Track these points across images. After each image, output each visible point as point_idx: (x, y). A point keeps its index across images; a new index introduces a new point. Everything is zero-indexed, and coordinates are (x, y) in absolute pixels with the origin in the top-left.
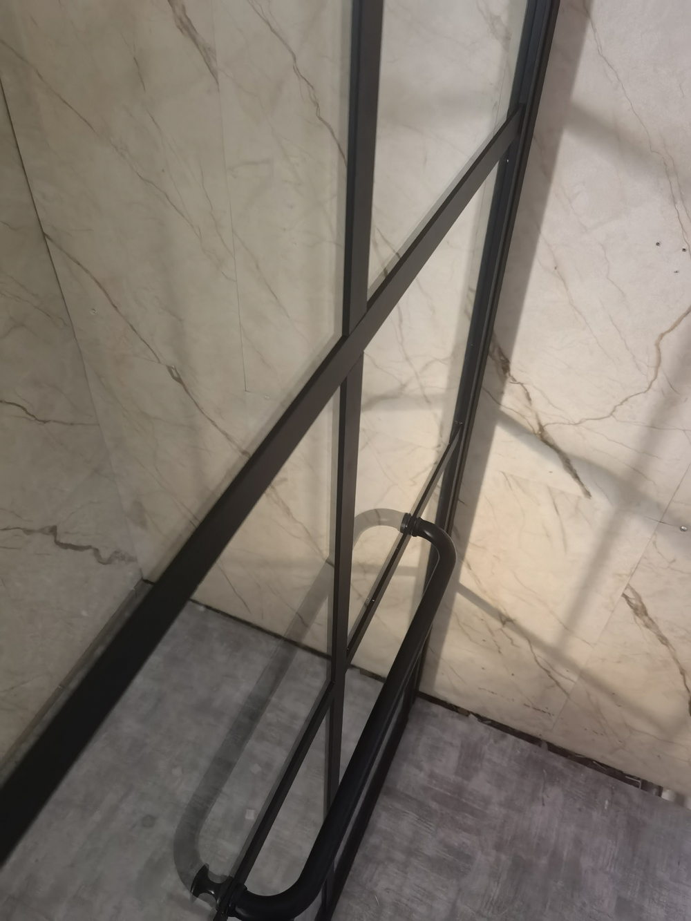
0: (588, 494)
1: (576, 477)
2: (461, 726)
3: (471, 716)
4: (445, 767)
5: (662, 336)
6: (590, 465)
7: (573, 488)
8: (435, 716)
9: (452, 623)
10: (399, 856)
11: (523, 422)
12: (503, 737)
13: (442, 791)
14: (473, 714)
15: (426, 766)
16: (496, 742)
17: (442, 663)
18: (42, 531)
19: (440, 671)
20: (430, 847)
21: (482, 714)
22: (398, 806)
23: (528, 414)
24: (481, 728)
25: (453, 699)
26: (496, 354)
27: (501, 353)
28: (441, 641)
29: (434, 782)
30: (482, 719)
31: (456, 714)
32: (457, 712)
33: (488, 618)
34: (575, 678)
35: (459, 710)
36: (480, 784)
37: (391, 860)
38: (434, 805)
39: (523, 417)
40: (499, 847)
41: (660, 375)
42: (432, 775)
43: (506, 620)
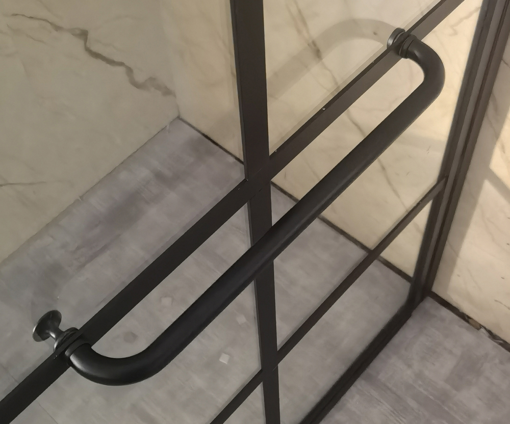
2: (468, 336)
3: (483, 330)
9: (476, 217)
13: (425, 393)
14: (485, 328)
15: (416, 365)
16: (501, 363)
17: (459, 262)
18: (72, 31)
19: (456, 271)
21: (494, 331)
22: (375, 393)
24: (490, 344)
25: (466, 308)
28: (462, 236)
29: (420, 382)
30: (492, 336)
31: (467, 324)
32: (468, 322)
35: (470, 320)
36: (469, 398)
38: (412, 403)
42: (419, 376)
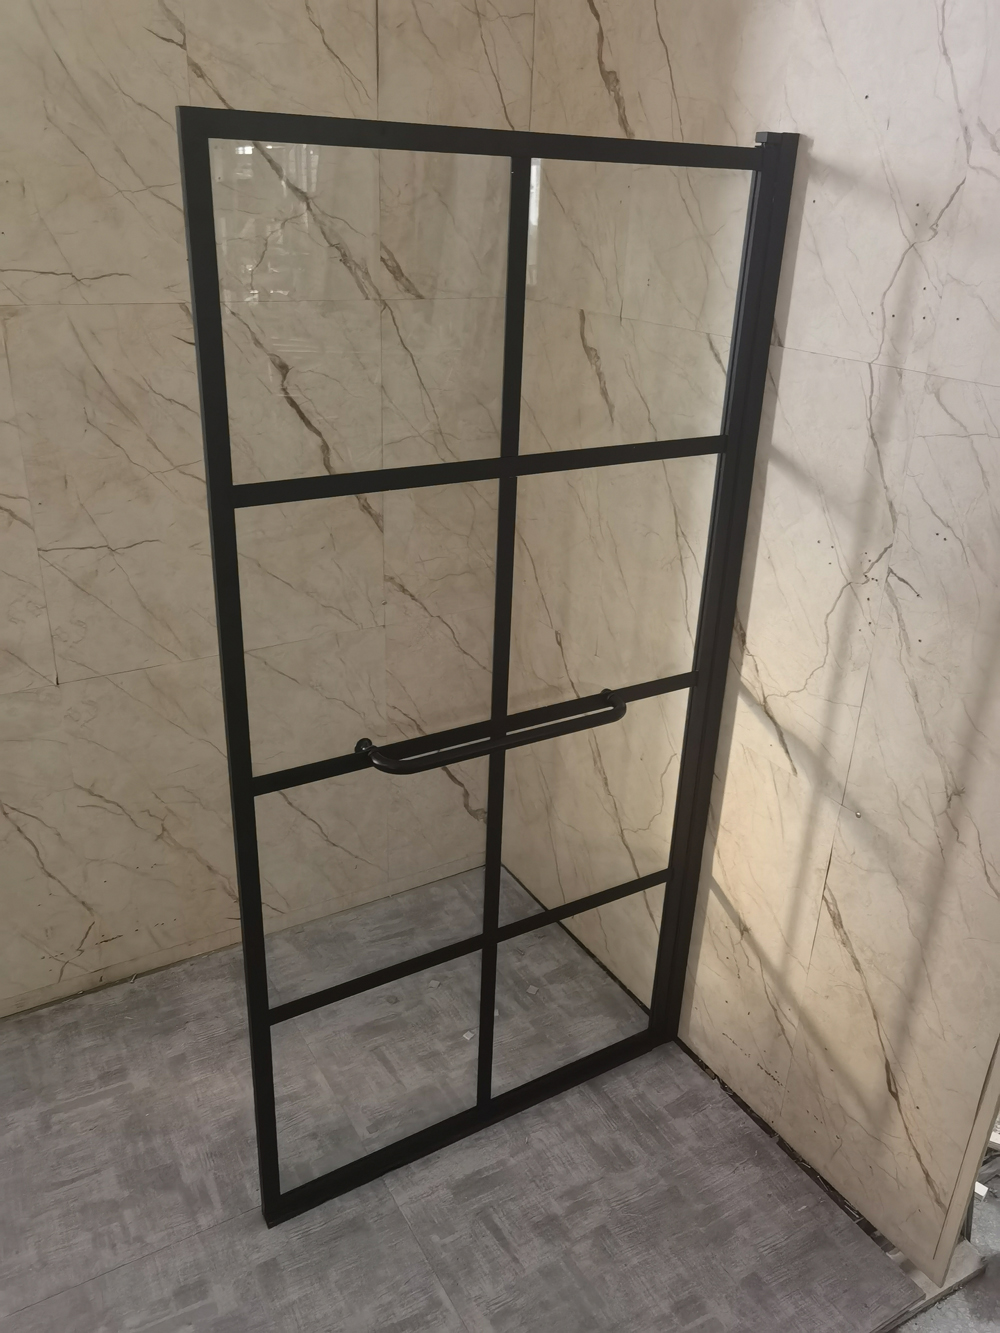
0: (795, 770)
1: (787, 752)
2: (699, 1079)
3: (716, 1079)
4: (662, 1099)
5: (828, 615)
6: (795, 739)
7: (785, 764)
8: (680, 1061)
10: (568, 1126)
11: (753, 693)
12: (734, 1109)
13: (642, 1110)
15: (641, 1088)
16: (723, 1107)
20: (600, 1137)
21: (726, 1080)
22: (595, 1098)
23: (757, 685)
24: (717, 1090)
25: (704, 1053)
26: (738, 628)
27: (741, 628)
29: (640, 1101)
30: (723, 1085)
31: (701, 1070)
32: (704, 1070)
33: (732, 924)
34: (796, 1022)
35: (706, 1069)
36: (684, 1126)
37: (559, 1125)
38: (627, 1115)
39: (754, 687)
40: (663, 1173)
41: (830, 651)
42: (641, 1096)
43: (744, 930)
